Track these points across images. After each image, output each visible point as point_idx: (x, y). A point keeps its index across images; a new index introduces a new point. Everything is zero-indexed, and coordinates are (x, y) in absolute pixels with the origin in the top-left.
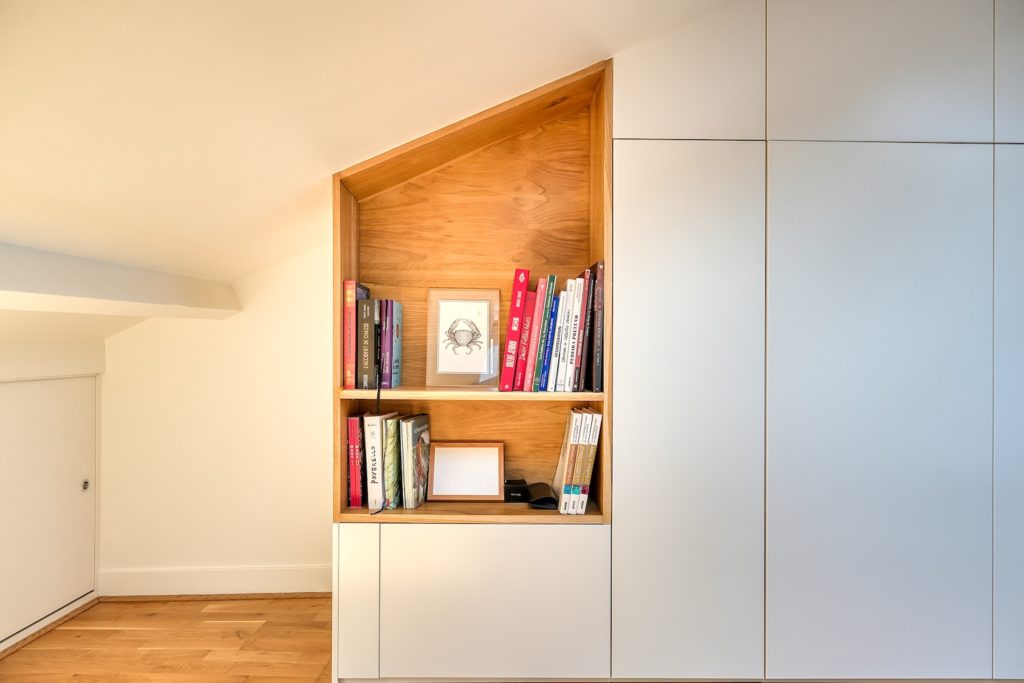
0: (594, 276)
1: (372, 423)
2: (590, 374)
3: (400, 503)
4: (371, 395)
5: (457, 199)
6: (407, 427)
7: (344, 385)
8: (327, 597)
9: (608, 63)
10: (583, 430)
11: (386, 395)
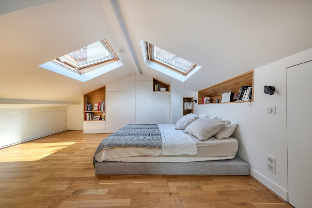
0: (104, 102)
1: (87, 114)
2: (104, 110)
3: (90, 120)
4: (86, 111)
5: (96, 95)
6: (90, 114)
7: (84, 111)
8: (83, 130)
9: (105, 86)
10: (104, 114)
11: (88, 111)
